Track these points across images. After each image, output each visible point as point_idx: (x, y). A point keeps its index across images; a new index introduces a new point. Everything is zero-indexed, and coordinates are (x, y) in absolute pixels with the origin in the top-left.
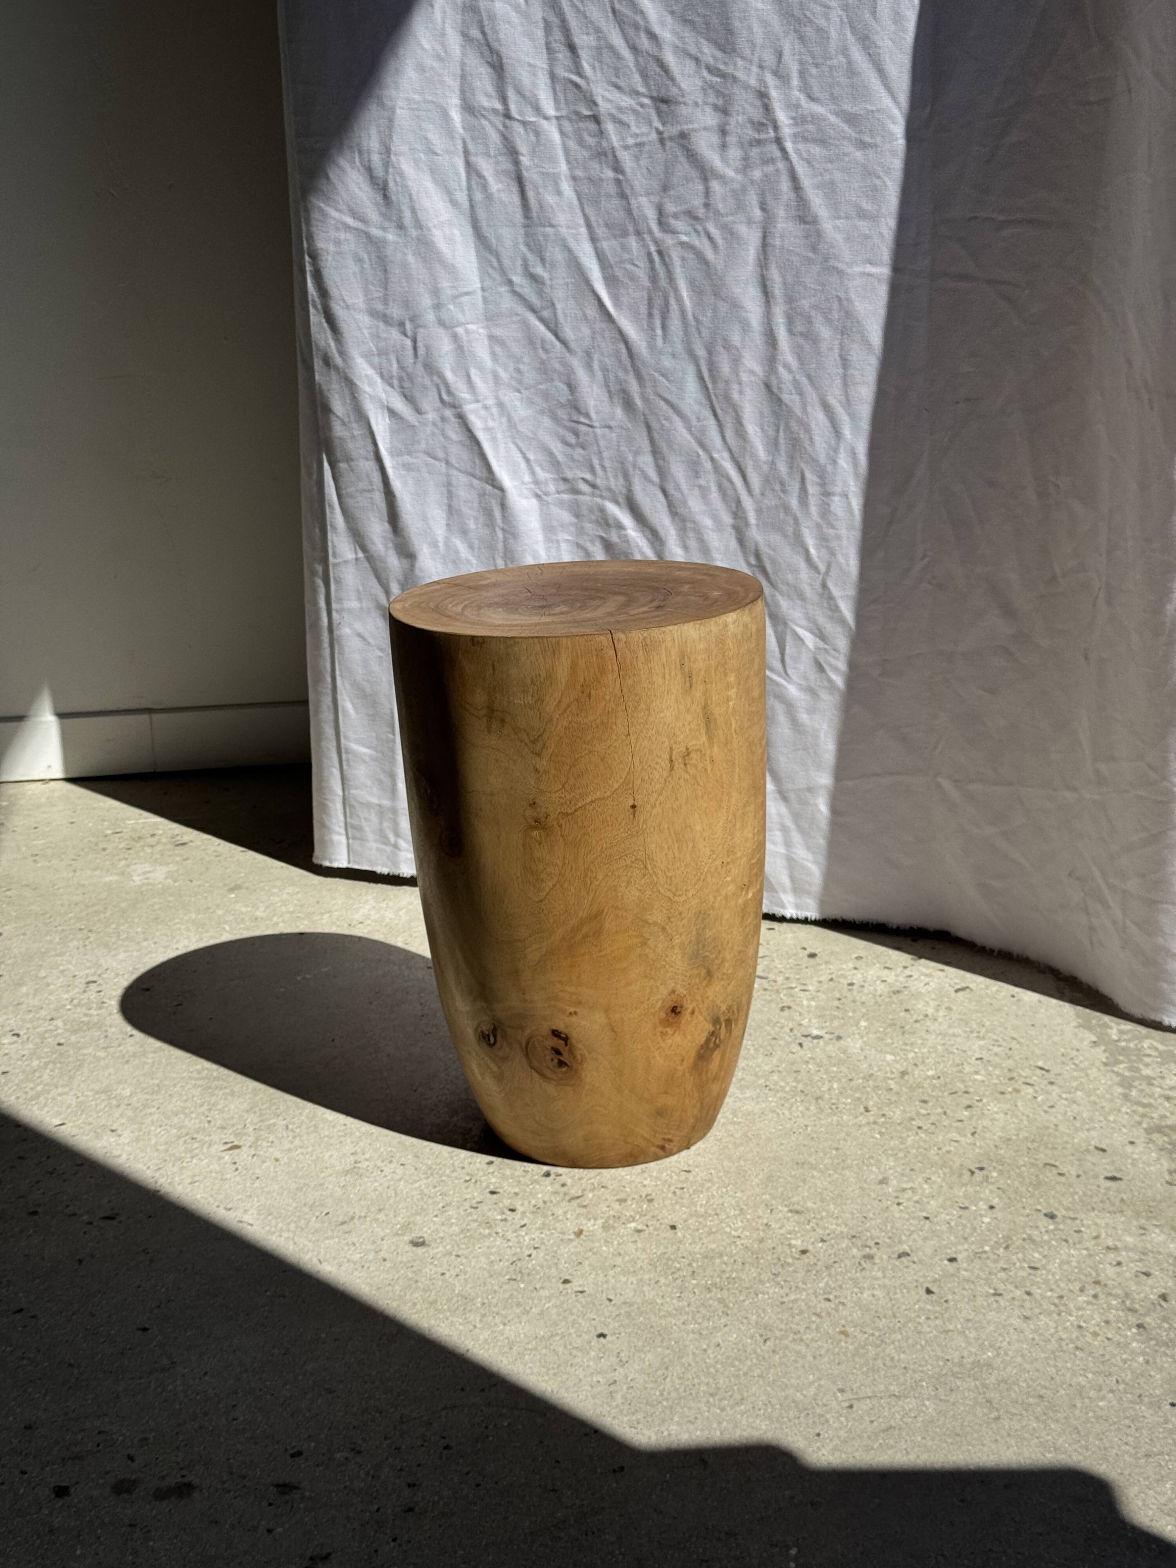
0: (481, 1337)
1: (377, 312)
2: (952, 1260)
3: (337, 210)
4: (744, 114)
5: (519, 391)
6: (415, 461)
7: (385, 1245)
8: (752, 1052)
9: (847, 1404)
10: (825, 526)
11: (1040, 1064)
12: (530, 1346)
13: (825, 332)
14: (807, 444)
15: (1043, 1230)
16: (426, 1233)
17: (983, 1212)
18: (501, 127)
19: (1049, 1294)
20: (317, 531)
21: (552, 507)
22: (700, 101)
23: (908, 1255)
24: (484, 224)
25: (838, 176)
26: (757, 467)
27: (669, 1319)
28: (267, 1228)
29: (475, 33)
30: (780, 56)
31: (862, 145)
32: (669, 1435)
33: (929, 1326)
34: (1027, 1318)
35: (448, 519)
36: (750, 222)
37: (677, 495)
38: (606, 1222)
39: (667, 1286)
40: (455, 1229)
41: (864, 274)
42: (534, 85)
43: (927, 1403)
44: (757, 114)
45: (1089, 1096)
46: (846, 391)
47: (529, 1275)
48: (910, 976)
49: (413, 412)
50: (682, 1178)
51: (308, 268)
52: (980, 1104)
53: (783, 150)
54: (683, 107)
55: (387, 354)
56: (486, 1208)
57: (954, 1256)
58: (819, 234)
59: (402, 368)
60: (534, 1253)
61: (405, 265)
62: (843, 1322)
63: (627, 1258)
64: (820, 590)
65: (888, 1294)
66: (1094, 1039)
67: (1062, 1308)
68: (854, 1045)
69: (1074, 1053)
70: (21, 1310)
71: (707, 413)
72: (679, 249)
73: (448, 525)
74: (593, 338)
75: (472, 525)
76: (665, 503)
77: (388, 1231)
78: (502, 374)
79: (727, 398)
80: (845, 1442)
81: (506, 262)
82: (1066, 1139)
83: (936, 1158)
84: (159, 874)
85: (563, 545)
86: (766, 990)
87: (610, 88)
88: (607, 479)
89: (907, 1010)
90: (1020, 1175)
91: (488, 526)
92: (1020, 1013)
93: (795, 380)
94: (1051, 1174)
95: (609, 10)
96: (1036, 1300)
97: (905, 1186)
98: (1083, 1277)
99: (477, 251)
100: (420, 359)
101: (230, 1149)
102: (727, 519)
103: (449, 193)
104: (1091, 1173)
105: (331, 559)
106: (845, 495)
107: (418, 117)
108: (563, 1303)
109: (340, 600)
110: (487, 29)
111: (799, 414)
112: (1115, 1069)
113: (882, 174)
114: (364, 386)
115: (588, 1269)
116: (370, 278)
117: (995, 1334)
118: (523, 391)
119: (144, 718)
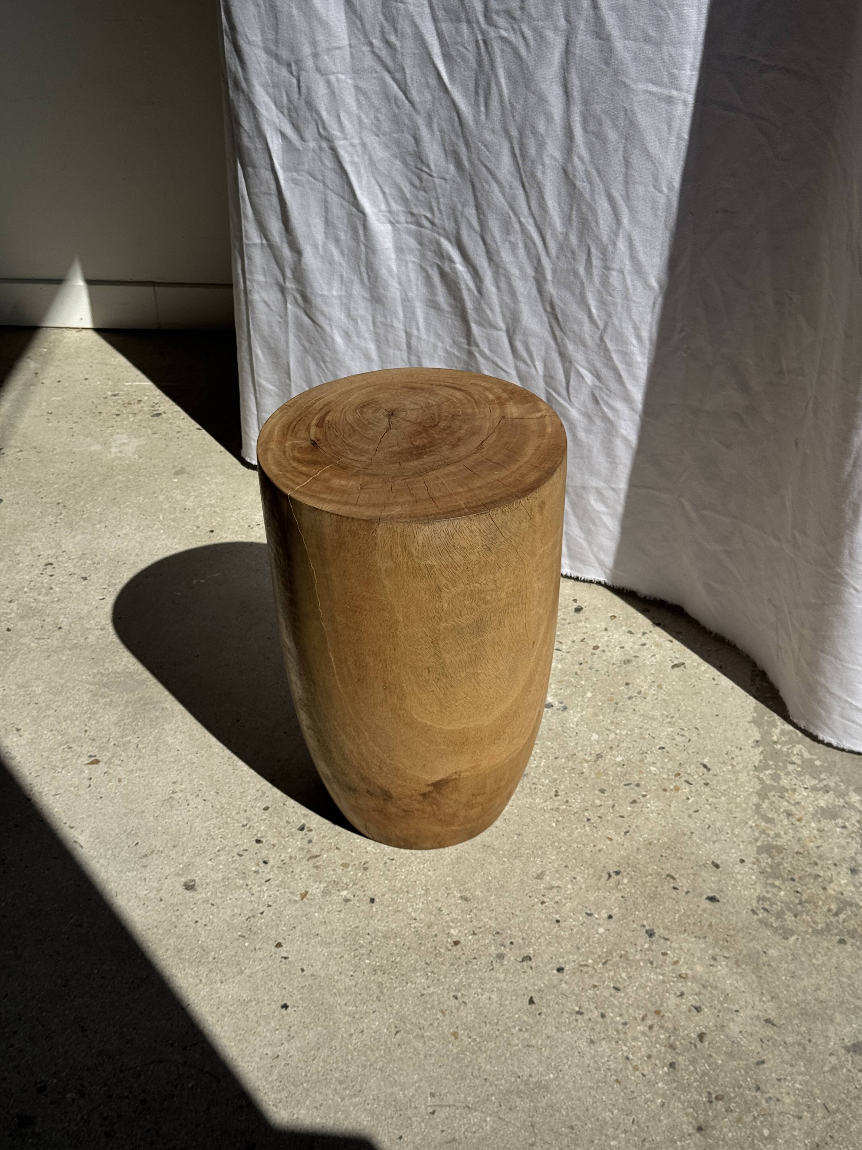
1: (271, 51)
2: (560, 970)
5: (377, 136)
6: (300, 178)
7: (166, 884)
9: (431, 1110)
10: (604, 293)
11: (706, 761)
12: (232, 1009)
13: (612, 136)
14: (593, 224)
15: (639, 948)
16: (198, 876)
17: (601, 922)
19: (618, 1019)
21: (402, 233)
23: (530, 959)
26: (554, 235)
27: (337, 998)
28: (92, 852)
32: (297, 1118)
33: (518, 1038)
34: (592, 1042)
35: (326, 228)
36: (556, 29)
37: (493, 244)
38: (328, 886)
39: (348, 962)
40: (220, 876)
41: (647, 91)
43: (488, 1119)
46: (627, 188)
47: (255, 933)
48: (644, 645)
49: (298, 138)
52: (643, 800)
55: (279, 87)
56: (248, 857)
57: (563, 966)
58: (611, 50)
59: (290, 101)
60: (266, 909)
61: (290, 16)
62: (458, 1023)
63: (329, 928)
64: (598, 342)
65: (501, 998)
66: (759, 737)
67: (622, 1036)
69: (737, 752)
71: (517, 184)
72: (500, 41)
73: (325, 233)
74: (433, 104)
75: (342, 236)
76: (485, 249)
77: (173, 870)
78: (366, 120)
79: (533, 175)
80: (417, 1148)
81: (368, 26)
82: (694, 849)
83: (589, 855)
84: (131, 448)
85: (410, 265)
88: (443, 220)
89: (627, 684)
90: (644, 884)
91: (354, 239)
92: (713, 699)
93: (586, 170)
94: (667, 887)
97: (554, 883)
99: (346, 13)
100: (303, 97)
101: (92, 763)
102: (530, 272)
104: (698, 891)
105: (245, 240)
106: (621, 272)
108: (269, 967)
109: (251, 272)
111: (589, 199)
112: (761, 775)
113: (666, 7)
114: (263, 111)
115: (298, 934)
116: (266, 22)
117: (563, 1056)
118: (381, 136)
119: (150, 289)
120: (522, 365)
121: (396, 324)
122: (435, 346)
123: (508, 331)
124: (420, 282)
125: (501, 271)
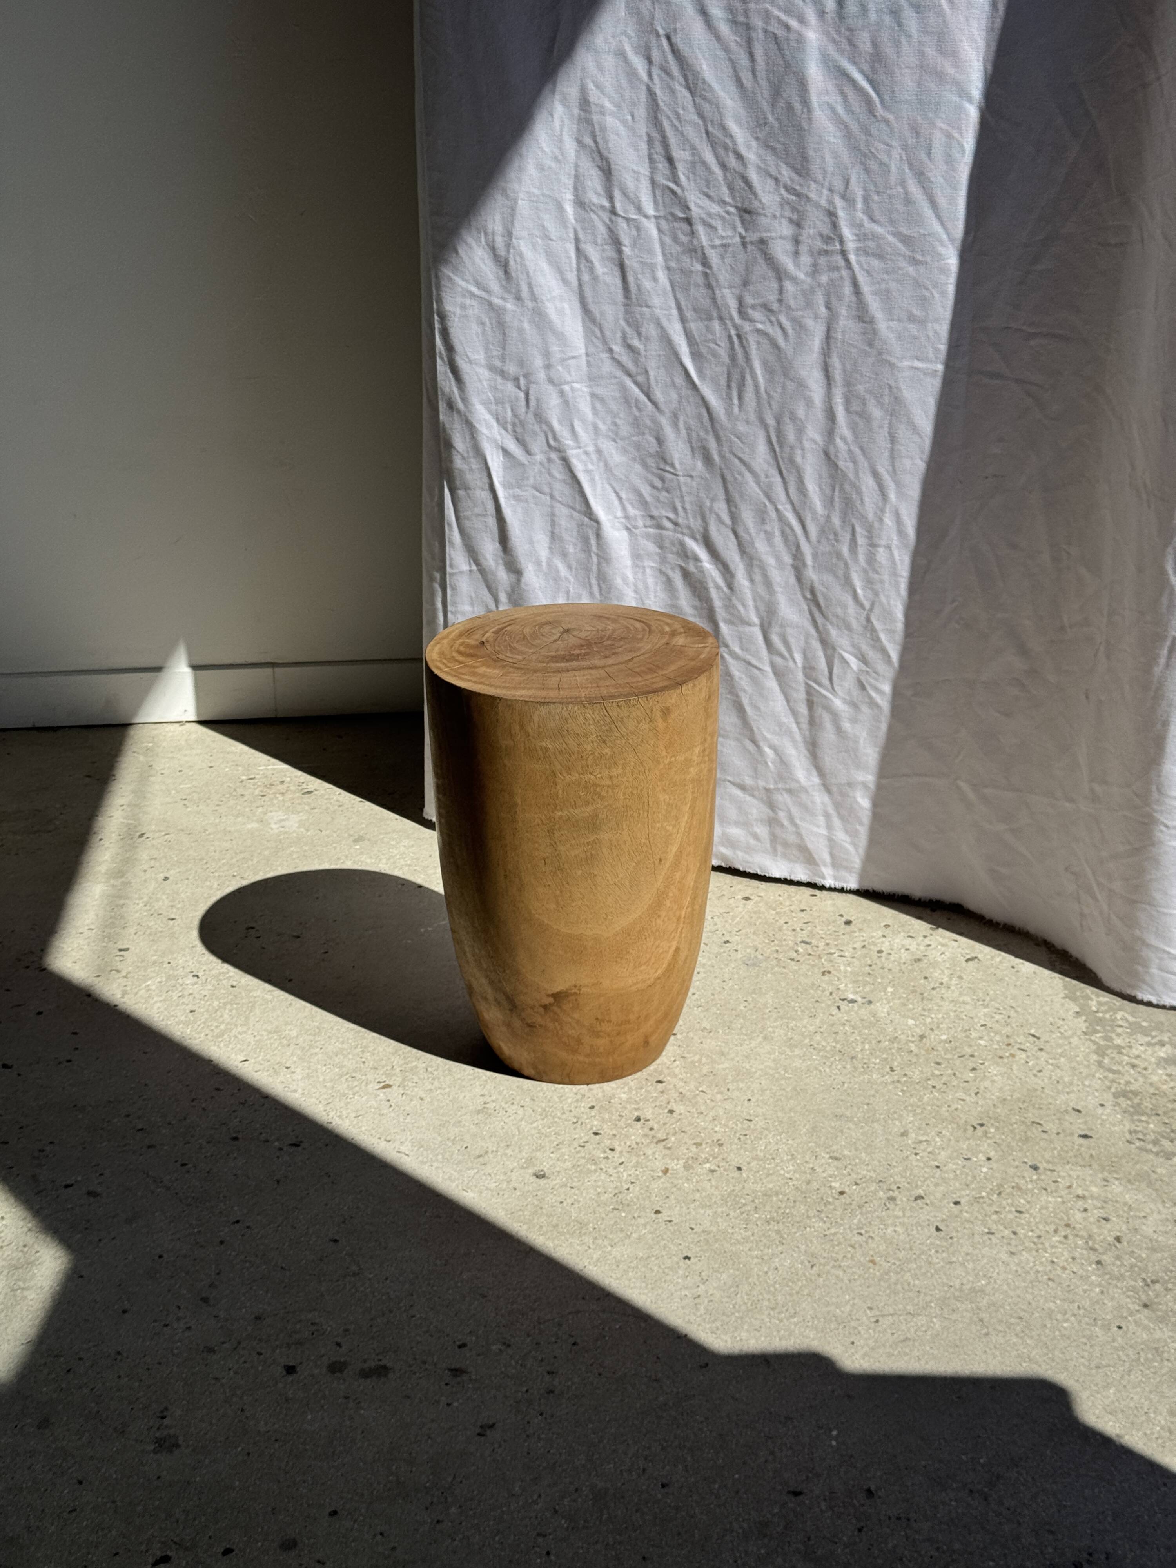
0: (595, 1256)
1: (496, 368)
2: (957, 1203)
3: (464, 280)
4: (814, 227)
5: (615, 441)
6: (524, 493)
7: (514, 1176)
8: (799, 1013)
9: (874, 1320)
10: (870, 572)
11: (1032, 1031)
12: (632, 1265)
13: (877, 413)
14: (858, 503)
15: (1028, 1179)
16: (546, 1167)
17: (982, 1163)
18: (608, 222)
19: (1030, 1234)
20: (437, 544)
21: (639, 538)
22: (778, 214)
23: (923, 1198)
24: (590, 300)
25: (893, 285)
26: (815, 518)
27: (738, 1246)
28: (420, 1158)
29: (588, 141)
30: (847, 182)
31: (915, 262)
32: (741, 1340)
33: (937, 1258)
34: (1012, 1253)
35: (551, 543)
36: (816, 317)
37: (746, 537)
38: (687, 1162)
39: (736, 1218)
40: (568, 1164)
41: (912, 367)
42: (637, 188)
43: (935, 1320)
44: (826, 230)
45: (1070, 1062)
46: (893, 463)
47: (628, 1205)
48: (929, 945)
49: (524, 453)
50: (745, 1126)
51: (437, 326)
52: (982, 1067)
53: (847, 261)
54: (763, 218)
55: (503, 403)
56: (591, 1147)
57: (958, 1200)
58: (875, 332)
59: (515, 415)
60: (631, 1187)
61: (521, 331)
62: (871, 1253)
63: (704, 1194)
64: (865, 623)
65: (907, 1229)
66: (1078, 1010)
67: (1040, 1246)
68: (882, 1009)
69: (1061, 1022)
70: (238, 1222)
71: (774, 472)
72: (755, 335)
73: (550, 548)
74: (679, 402)
75: (571, 549)
76: (736, 543)
77: (515, 1164)
78: (601, 426)
79: (792, 461)
80: (873, 1349)
81: (608, 333)
82: (1050, 1100)
83: (947, 1114)
84: (293, 823)
85: (649, 571)
86: (810, 954)
87: (701, 196)
88: (687, 519)
89: (926, 978)
90: (1012, 1131)
91: (585, 551)
92: (1018, 983)
93: (850, 450)
94: (1036, 1131)
95: (703, 131)
96: (1020, 1239)
97: (921, 1138)
98: (1057, 1221)
99: (584, 322)
100: (532, 409)
101: (383, 1087)
102: (788, 560)
103: (560, 272)
104: (1068, 1132)
105: (448, 569)
106: (889, 547)
107: (537, 208)
108: (656, 1230)
109: (455, 603)
110: (599, 139)
111: (852, 479)
112: (1093, 1038)
113: (930, 287)
114: (482, 429)
115: (674, 1202)
116: (491, 339)
117: (988, 1266)
118: (618, 441)
119: (268, 671)
120: (778, 661)
123: (762, 626)
125: (754, 562)
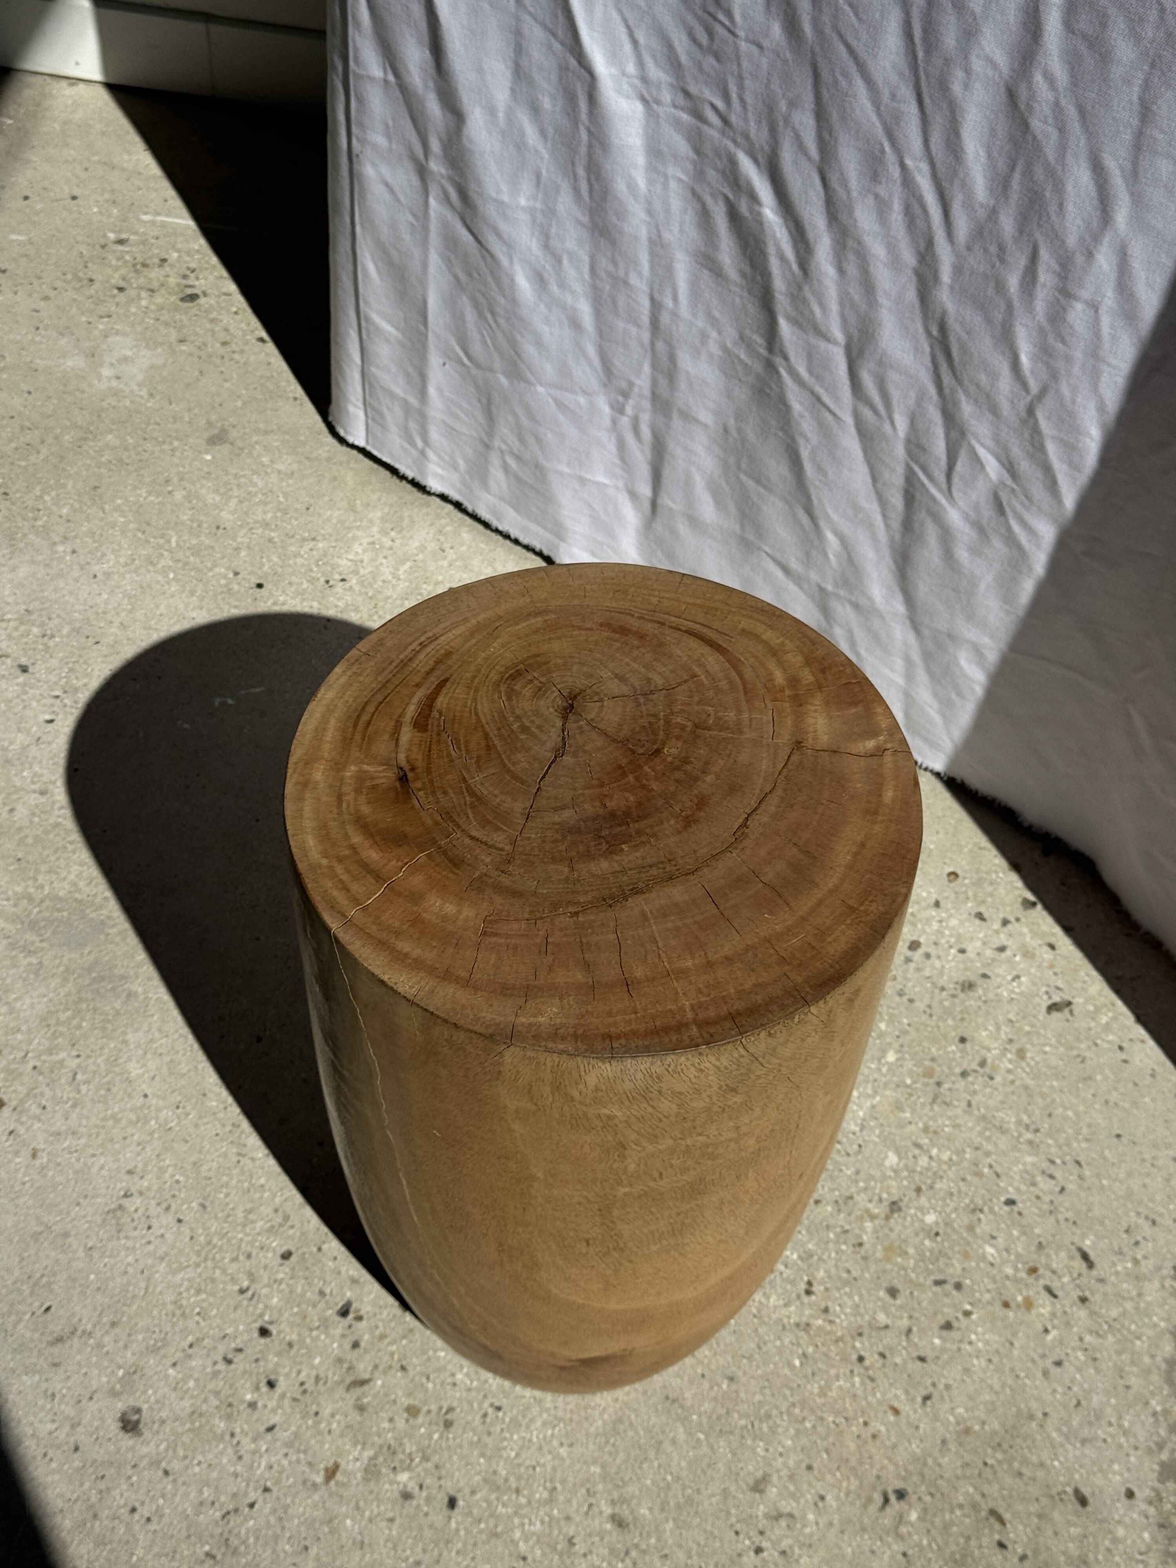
10: (1052, 336)
13: (1124, 51)
14: (1053, 208)
21: (662, 123)
26: (969, 205)
35: (514, 81)
37: (841, 194)
46: (1136, 157)
64: (1023, 414)
71: (907, 93)
73: (513, 90)
75: (546, 104)
76: (822, 195)
79: (943, 86)
85: (673, 184)
88: (746, 120)
91: (568, 115)
93: (1057, 104)
102: (909, 258)
106: (1094, 307)
111: (1052, 159)
119: (200, 27)
120: (867, 413)
121: (634, 280)
122: (704, 337)
123: (848, 349)
124: (688, 218)
125: (850, 243)
